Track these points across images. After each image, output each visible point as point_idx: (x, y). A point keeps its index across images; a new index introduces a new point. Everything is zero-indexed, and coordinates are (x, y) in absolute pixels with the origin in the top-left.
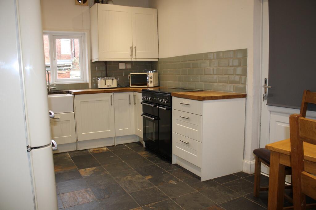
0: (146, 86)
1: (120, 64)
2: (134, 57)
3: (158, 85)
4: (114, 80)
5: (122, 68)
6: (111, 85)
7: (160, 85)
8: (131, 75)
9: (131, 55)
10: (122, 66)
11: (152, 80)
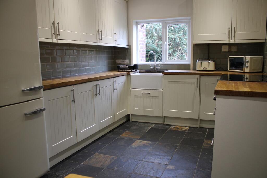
0: (242, 71)
1: (223, 47)
2: (233, 38)
3: (261, 70)
4: (210, 63)
5: (224, 51)
6: (207, 68)
7: (265, 71)
8: (230, 58)
9: (229, 37)
10: (225, 49)
11: (249, 64)
